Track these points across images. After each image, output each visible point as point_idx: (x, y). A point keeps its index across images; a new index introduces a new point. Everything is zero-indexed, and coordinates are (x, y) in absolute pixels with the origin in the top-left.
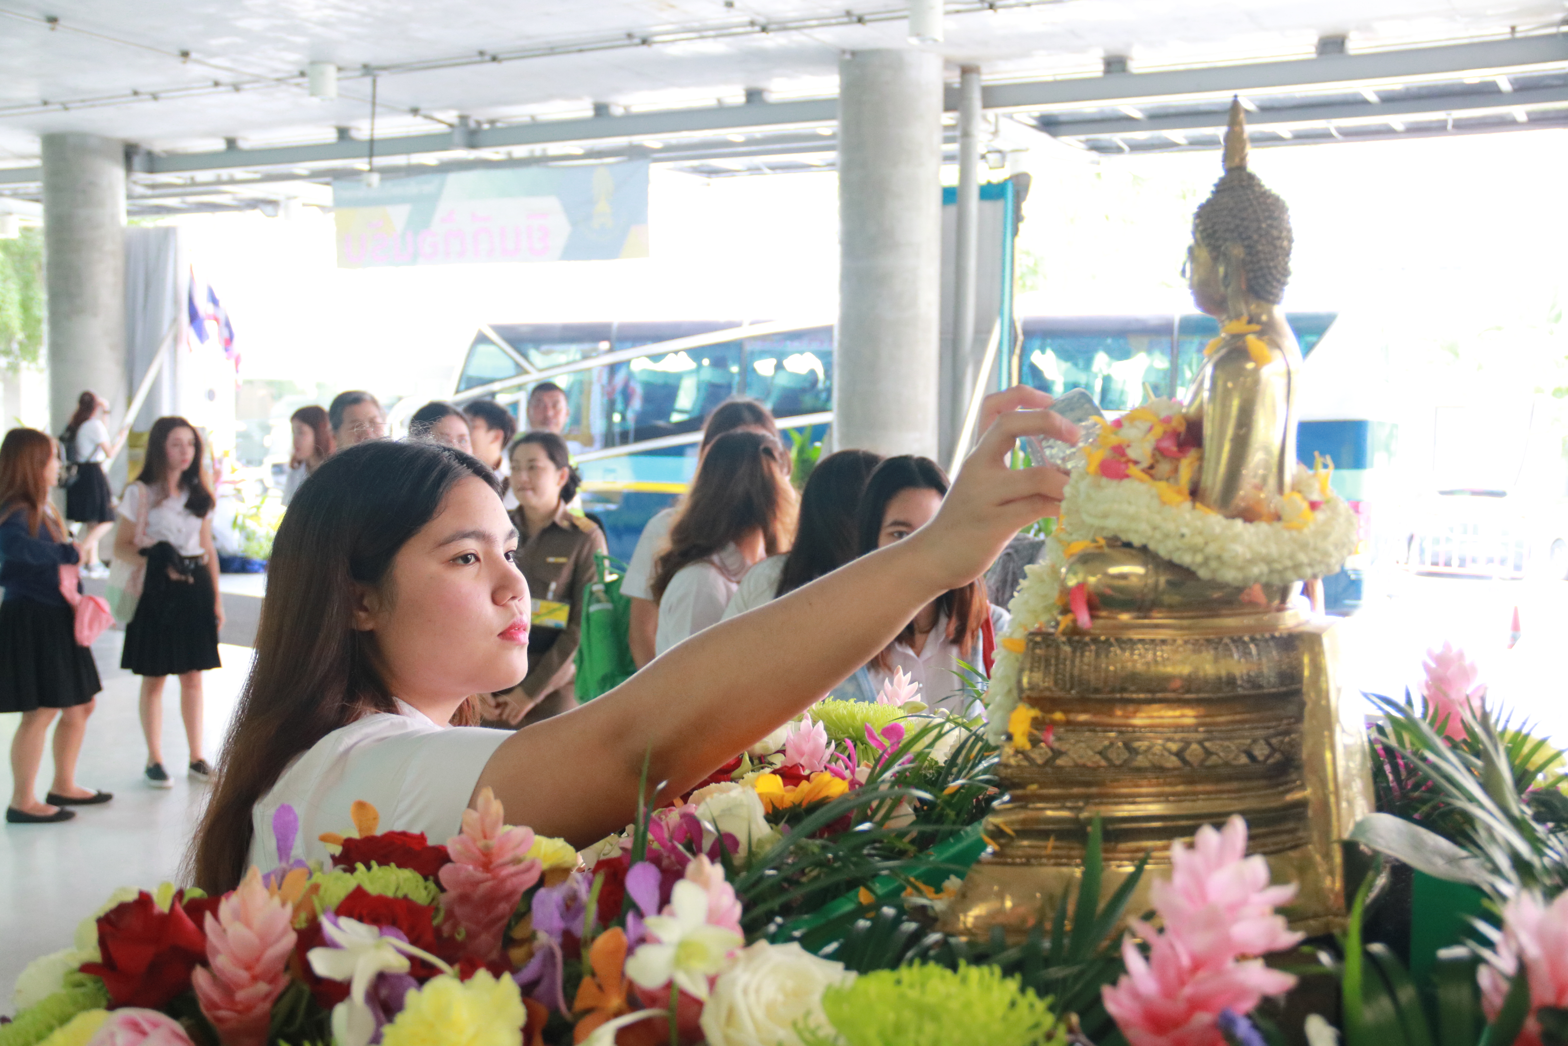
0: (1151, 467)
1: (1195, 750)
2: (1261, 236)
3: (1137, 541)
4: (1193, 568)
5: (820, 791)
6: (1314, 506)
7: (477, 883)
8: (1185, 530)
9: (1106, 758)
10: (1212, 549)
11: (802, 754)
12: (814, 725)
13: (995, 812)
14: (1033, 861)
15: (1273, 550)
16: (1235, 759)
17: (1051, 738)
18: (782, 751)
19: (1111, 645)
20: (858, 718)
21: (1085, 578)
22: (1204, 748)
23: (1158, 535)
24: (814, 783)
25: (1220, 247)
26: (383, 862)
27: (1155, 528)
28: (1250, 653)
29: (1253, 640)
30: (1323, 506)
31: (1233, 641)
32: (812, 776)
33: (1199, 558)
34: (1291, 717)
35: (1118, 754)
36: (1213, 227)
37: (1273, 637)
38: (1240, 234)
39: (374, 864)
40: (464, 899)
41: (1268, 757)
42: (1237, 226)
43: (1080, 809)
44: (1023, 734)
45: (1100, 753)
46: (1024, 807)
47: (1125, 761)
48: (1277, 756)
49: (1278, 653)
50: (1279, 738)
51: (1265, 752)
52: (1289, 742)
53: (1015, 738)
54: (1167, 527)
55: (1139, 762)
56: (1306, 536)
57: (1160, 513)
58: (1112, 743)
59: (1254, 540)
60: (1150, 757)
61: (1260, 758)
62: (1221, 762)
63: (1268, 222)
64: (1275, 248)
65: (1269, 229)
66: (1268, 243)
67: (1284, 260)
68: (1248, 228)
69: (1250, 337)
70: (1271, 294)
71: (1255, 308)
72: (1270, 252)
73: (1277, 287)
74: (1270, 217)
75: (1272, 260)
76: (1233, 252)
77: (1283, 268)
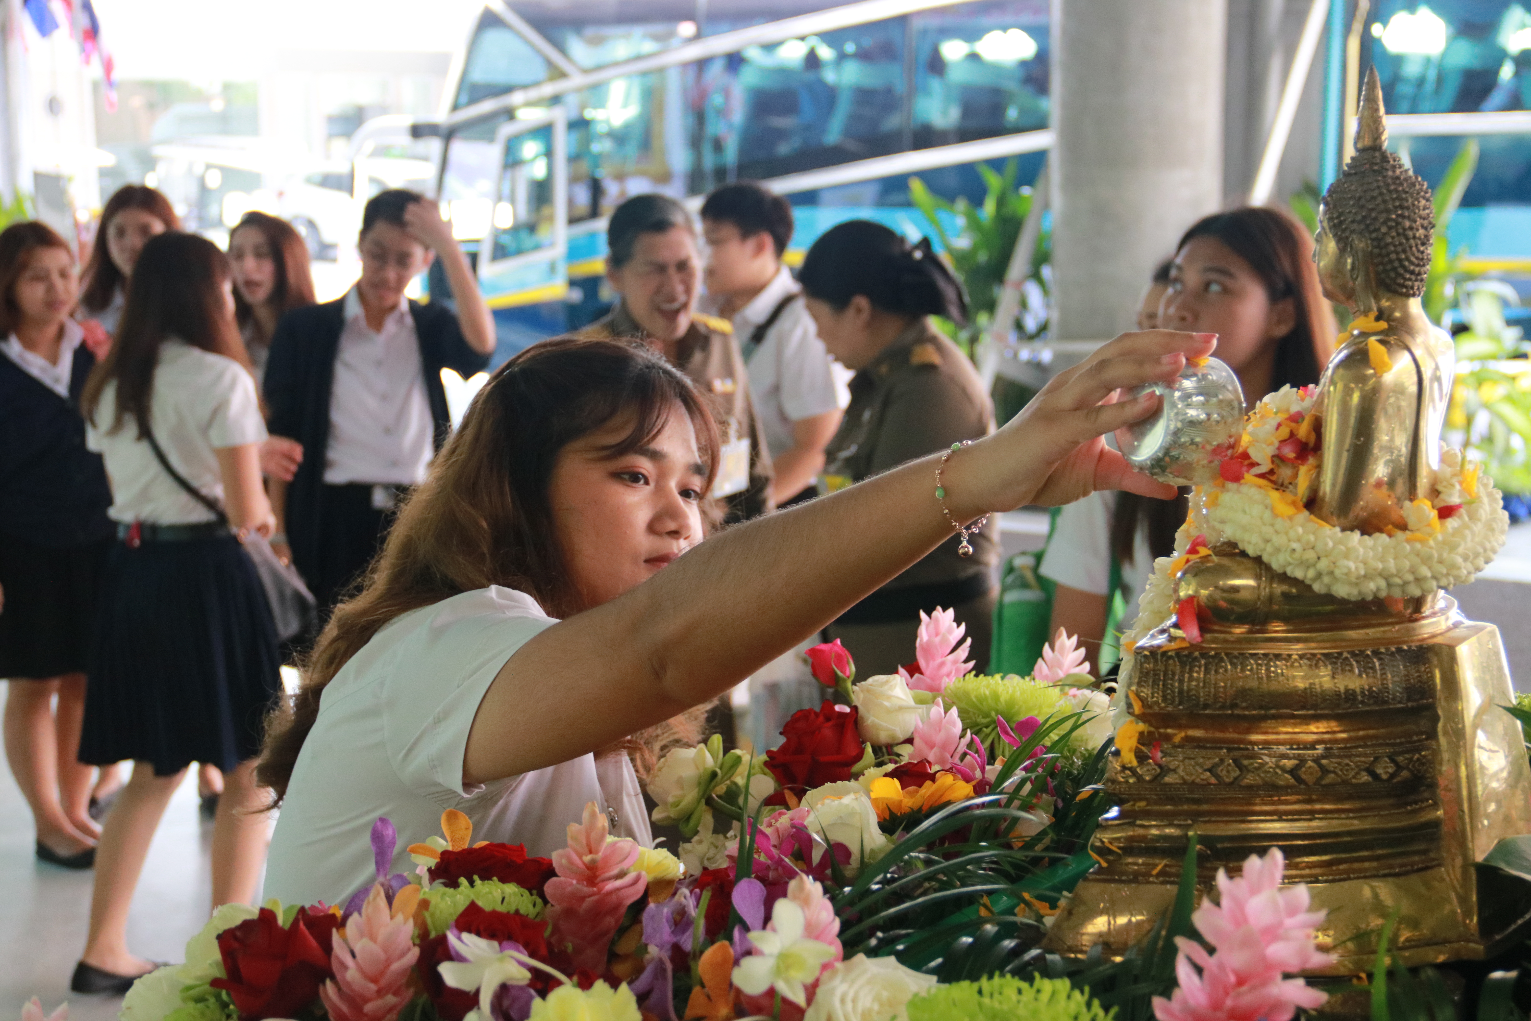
0: (1271, 472)
1: (1310, 767)
2: (1390, 228)
3: (1251, 551)
4: (1308, 582)
5: (941, 796)
6: (1446, 512)
7: (583, 898)
8: (1295, 545)
9: (1217, 776)
10: (1323, 565)
11: (932, 746)
12: (946, 713)
13: (1104, 827)
14: (1140, 878)
15: (1391, 565)
16: (1354, 777)
17: (1159, 755)
18: (910, 741)
19: (1222, 660)
21: (1196, 591)
22: (1321, 766)
23: (1269, 548)
24: (938, 783)
25: (1347, 238)
26: (486, 876)
27: (1268, 541)
28: (1373, 668)
29: (1376, 653)
30: (1462, 511)
31: (1353, 654)
32: (938, 775)
33: (1311, 573)
34: (1422, 733)
35: (1228, 771)
36: (1338, 217)
37: (1400, 650)
38: (1368, 226)
39: (476, 877)
40: (569, 913)
41: (1392, 776)
42: (1364, 217)
43: (1188, 827)
44: (1130, 750)
45: (1209, 770)
46: (1132, 824)
47: (1236, 779)
48: (1405, 774)
49: (1405, 666)
50: (1407, 756)
51: (1390, 770)
52: (1418, 759)
53: (1122, 754)
54: (1279, 540)
55: (1250, 779)
56: (1431, 548)
57: (1272, 525)
58: (1222, 761)
59: (1371, 554)
60: (1262, 775)
61: (1384, 777)
62: (1339, 780)
63: (1400, 212)
64: (1407, 239)
65: (1400, 220)
66: (1398, 234)
67: (1418, 251)
68: (1375, 219)
69: (1373, 339)
70: (1406, 287)
71: (1385, 303)
72: (1401, 244)
73: (1410, 280)
74: (1401, 207)
75: (1404, 251)
76: (1360, 244)
77: (1417, 258)
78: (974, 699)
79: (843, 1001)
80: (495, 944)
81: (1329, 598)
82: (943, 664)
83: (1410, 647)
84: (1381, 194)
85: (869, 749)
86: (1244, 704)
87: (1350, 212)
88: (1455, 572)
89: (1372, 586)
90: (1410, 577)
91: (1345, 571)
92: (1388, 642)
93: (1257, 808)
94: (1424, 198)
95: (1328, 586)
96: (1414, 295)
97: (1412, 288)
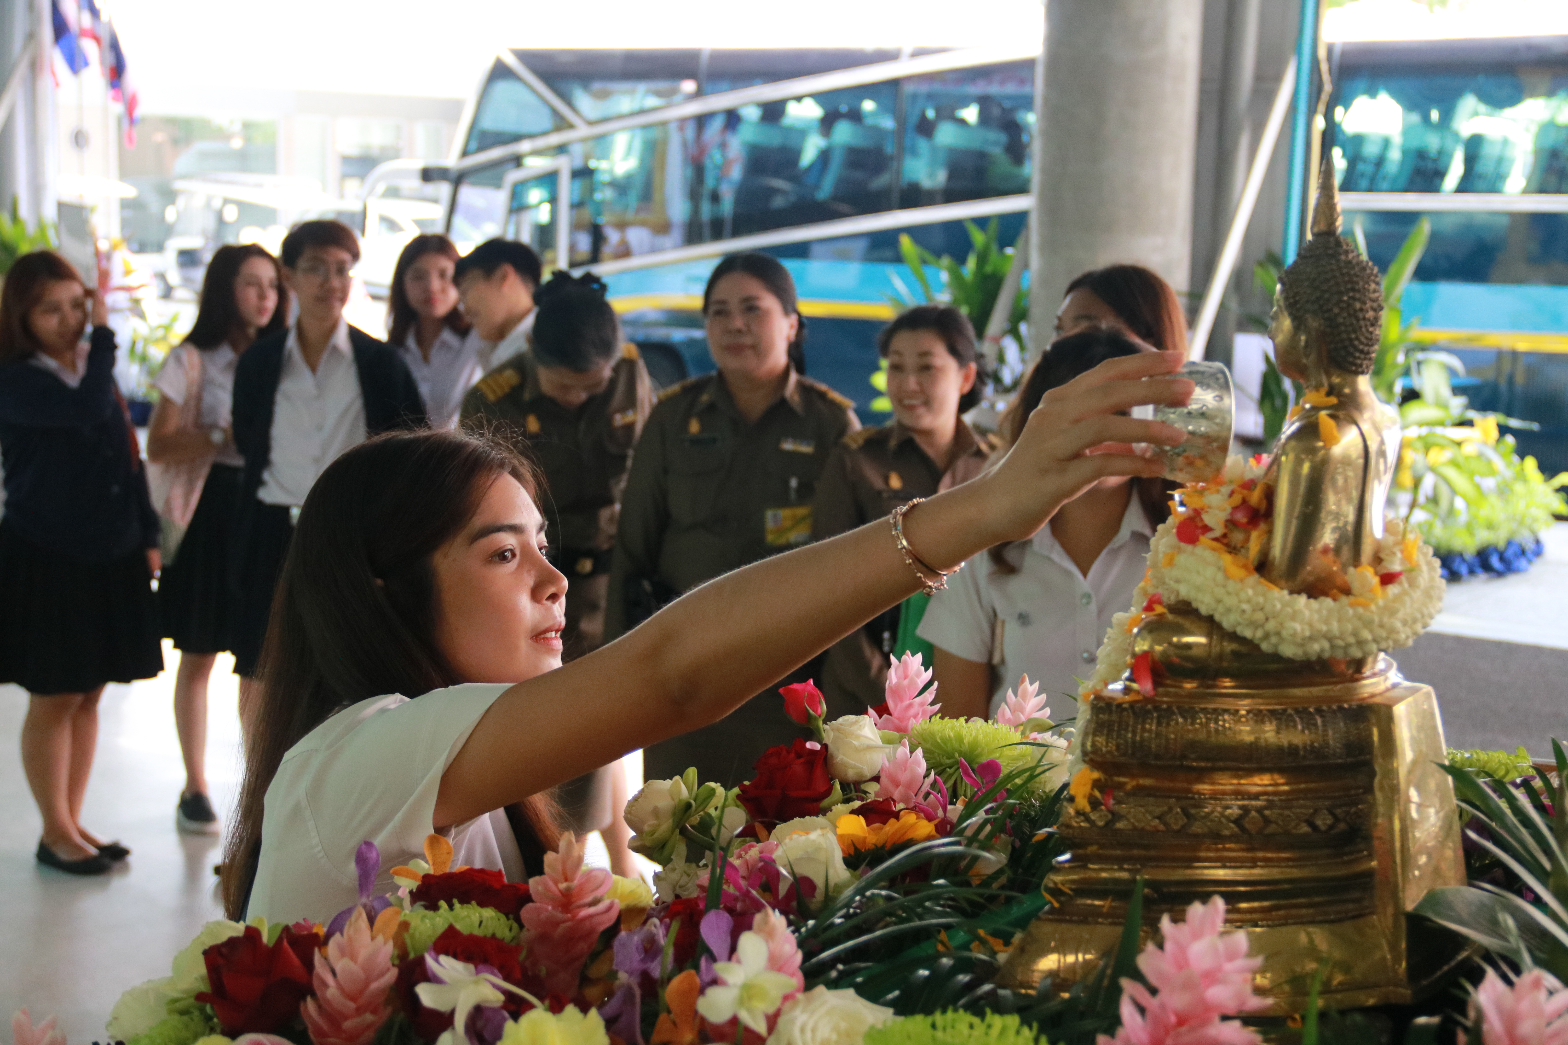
0: (1225, 536)
1: (1253, 817)
2: (1342, 309)
3: (1204, 610)
4: (1256, 642)
5: (905, 835)
6: (1387, 579)
7: (557, 924)
8: (1245, 606)
9: (1165, 824)
10: (1271, 625)
11: (897, 784)
12: (911, 752)
13: (1057, 869)
14: (1090, 919)
15: (1335, 627)
16: (1294, 828)
17: (1112, 802)
18: (876, 779)
19: (1173, 713)
20: (966, 741)
21: (1151, 647)
22: (1263, 816)
23: (1221, 608)
24: (902, 820)
25: (1302, 317)
26: (465, 900)
27: (1219, 601)
28: (1315, 725)
29: (1319, 711)
30: (1403, 578)
31: (1297, 711)
32: (902, 813)
33: (1259, 634)
34: (1359, 788)
35: (1176, 819)
36: (1294, 297)
37: (1341, 708)
38: (1321, 306)
39: (455, 901)
40: (543, 937)
41: (1331, 827)
42: (1318, 299)
43: (1137, 871)
44: (1085, 797)
45: (1159, 818)
46: (1085, 867)
47: (1183, 827)
48: (1342, 826)
49: (1345, 724)
50: (1344, 809)
51: (1328, 822)
52: (1355, 813)
53: (1077, 800)
54: (1230, 601)
55: (1197, 828)
56: (1372, 612)
57: (1224, 586)
58: (1171, 809)
59: (1316, 616)
60: (1209, 824)
61: (1323, 828)
62: (1280, 830)
63: (1351, 294)
64: (1358, 320)
65: (1351, 302)
66: (1349, 315)
67: (1368, 331)
68: (1328, 300)
69: (1323, 414)
70: (1355, 365)
71: (1336, 380)
72: (1352, 324)
73: (1359, 358)
74: (1353, 290)
75: (1355, 331)
76: (1314, 323)
77: (1367, 338)
78: (939, 741)
79: (802, 1030)
80: (471, 967)
81: (1276, 657)
82: (910, 706)
83: (1350, 706)
84: (1334, 277)
85: (837, 786)
86: (1193, 756)
88: (1395, 636)
89: (1316, 647)
90: (1352, 640)
91: (1291, 632)
92: (1330, 700)
93: (1203, 854)
94: (1374, 281)
95: (1276, 646)
96: (1362, 373)
97: (1361, 366)
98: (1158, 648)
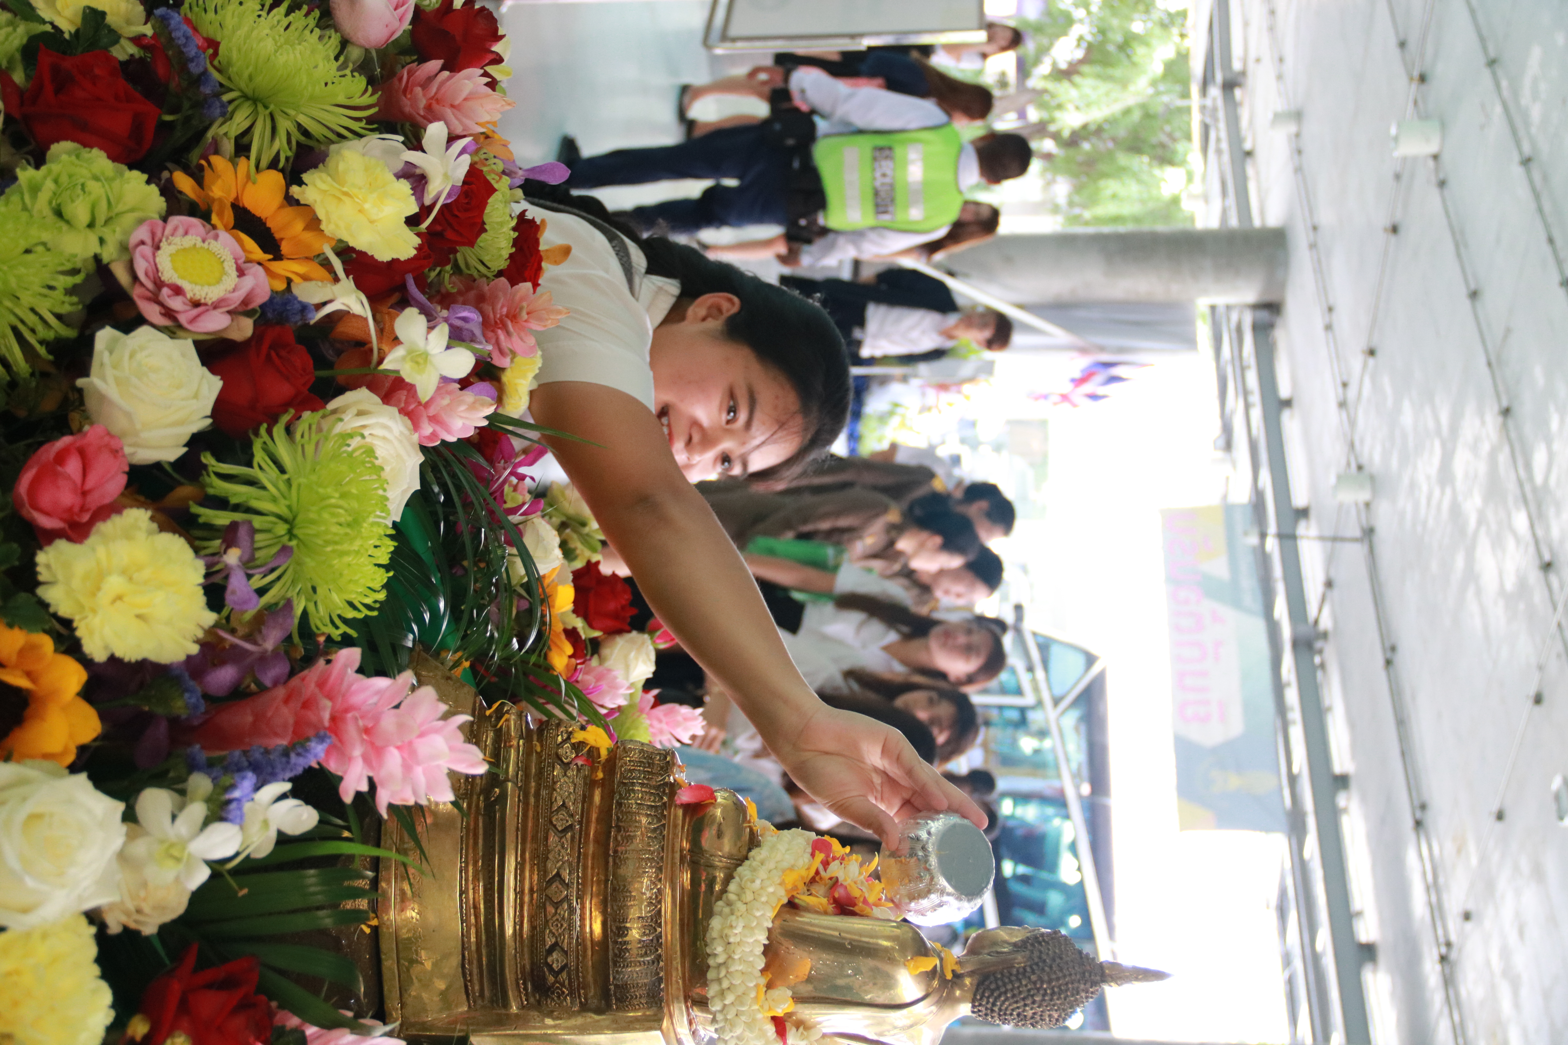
0: (822, 879)
2: (1035, 983)
3: (753, 855)
6: (780, 1026)
9: (558, 810)
13: (520, 714)
15: (738, 969)
16: (551, 931)
17: (580, 763)
19: (659, 820)
21: (720, 807)
22: (562, 901)
23: (756, 866)
25: (1026, 948)
27: (762, 865)
28: (646, 955)
29: (659, 958)
33: (733, 899)
34: (586, 999)
35: (562, 821)
37: (660, 980)
38: (1037, 964)
41: (550, 968)
42: (1044, 961)
43: (515, 784)
44: (585, 739)
45: (564, 805)
46: (521, 738)
47: (555, 826)
48: (551, 979)
49: (646, 985)
50: (567, 982)
51: (555, 966)
52: (563, 992)
53: (582, 732)
54: (762, 874)
55: (553, 839)
56: (750, 1006)
57: (776, 868)
58: (572, 816)
59: (748, 950)
60: (557, 849)
61: (549, 960)
62: (549, 917)
63: (1048, 991)
64: (1024, 999)
65: (1042, 992)
66: (1029, 991)
67: (1013, 1010)
68: (1043, 970)
69: (938, 962)
70: (981, 999)
71: (967, 981)
72: (1020, 993)
73: (988, 1003)
74: (1053, 993)
75: (1014, 996)
76: (1020, 959)
77: (1006, 1009)
79: (382, 426)
80: (459, 184)
81: (709, 914)
83: (662, 990)
84: (1065, 976)
85: (597, 634)
86: (619, 838)
87: (1049, 949)
88: (727, 1028)
89: (719, 949)
90: (725, 984)
91: (734, 924)
92: (668, 974)
93: (528, 846)
94: (1060, 1016)
95: (720, 914)
96: (973, 1006)
97: (980, 1005)
98: (718, 812)
